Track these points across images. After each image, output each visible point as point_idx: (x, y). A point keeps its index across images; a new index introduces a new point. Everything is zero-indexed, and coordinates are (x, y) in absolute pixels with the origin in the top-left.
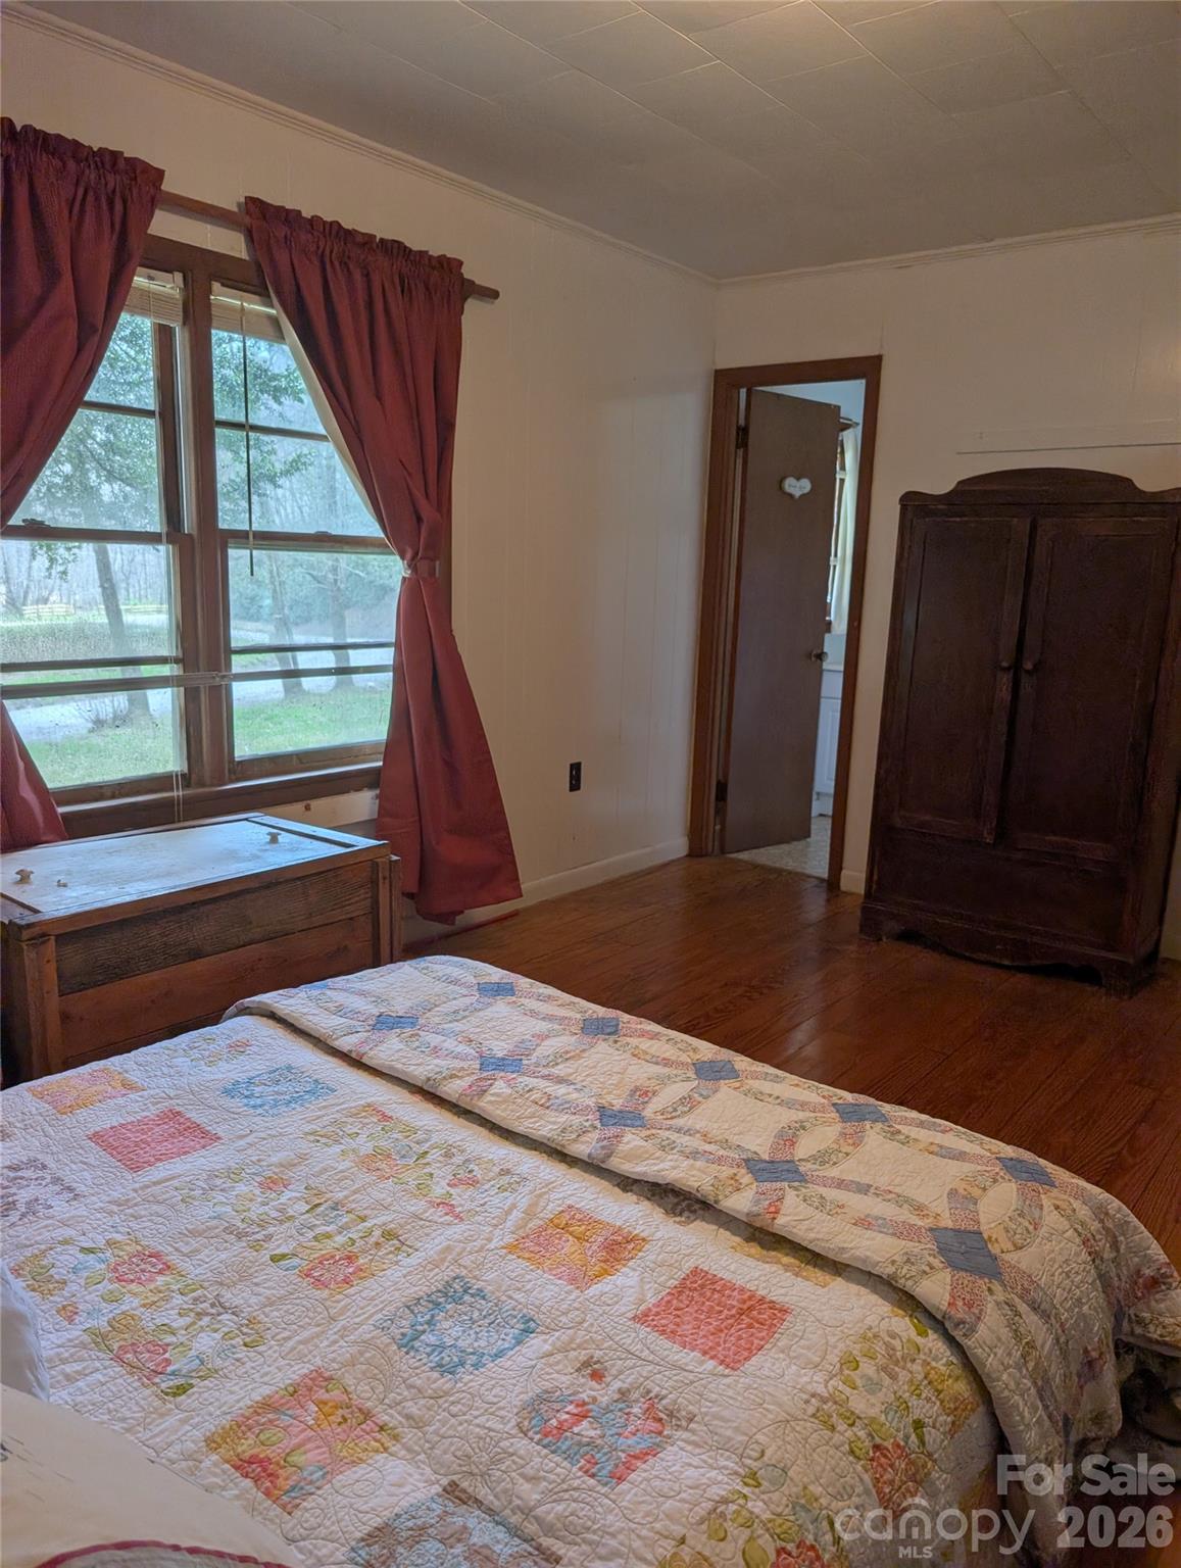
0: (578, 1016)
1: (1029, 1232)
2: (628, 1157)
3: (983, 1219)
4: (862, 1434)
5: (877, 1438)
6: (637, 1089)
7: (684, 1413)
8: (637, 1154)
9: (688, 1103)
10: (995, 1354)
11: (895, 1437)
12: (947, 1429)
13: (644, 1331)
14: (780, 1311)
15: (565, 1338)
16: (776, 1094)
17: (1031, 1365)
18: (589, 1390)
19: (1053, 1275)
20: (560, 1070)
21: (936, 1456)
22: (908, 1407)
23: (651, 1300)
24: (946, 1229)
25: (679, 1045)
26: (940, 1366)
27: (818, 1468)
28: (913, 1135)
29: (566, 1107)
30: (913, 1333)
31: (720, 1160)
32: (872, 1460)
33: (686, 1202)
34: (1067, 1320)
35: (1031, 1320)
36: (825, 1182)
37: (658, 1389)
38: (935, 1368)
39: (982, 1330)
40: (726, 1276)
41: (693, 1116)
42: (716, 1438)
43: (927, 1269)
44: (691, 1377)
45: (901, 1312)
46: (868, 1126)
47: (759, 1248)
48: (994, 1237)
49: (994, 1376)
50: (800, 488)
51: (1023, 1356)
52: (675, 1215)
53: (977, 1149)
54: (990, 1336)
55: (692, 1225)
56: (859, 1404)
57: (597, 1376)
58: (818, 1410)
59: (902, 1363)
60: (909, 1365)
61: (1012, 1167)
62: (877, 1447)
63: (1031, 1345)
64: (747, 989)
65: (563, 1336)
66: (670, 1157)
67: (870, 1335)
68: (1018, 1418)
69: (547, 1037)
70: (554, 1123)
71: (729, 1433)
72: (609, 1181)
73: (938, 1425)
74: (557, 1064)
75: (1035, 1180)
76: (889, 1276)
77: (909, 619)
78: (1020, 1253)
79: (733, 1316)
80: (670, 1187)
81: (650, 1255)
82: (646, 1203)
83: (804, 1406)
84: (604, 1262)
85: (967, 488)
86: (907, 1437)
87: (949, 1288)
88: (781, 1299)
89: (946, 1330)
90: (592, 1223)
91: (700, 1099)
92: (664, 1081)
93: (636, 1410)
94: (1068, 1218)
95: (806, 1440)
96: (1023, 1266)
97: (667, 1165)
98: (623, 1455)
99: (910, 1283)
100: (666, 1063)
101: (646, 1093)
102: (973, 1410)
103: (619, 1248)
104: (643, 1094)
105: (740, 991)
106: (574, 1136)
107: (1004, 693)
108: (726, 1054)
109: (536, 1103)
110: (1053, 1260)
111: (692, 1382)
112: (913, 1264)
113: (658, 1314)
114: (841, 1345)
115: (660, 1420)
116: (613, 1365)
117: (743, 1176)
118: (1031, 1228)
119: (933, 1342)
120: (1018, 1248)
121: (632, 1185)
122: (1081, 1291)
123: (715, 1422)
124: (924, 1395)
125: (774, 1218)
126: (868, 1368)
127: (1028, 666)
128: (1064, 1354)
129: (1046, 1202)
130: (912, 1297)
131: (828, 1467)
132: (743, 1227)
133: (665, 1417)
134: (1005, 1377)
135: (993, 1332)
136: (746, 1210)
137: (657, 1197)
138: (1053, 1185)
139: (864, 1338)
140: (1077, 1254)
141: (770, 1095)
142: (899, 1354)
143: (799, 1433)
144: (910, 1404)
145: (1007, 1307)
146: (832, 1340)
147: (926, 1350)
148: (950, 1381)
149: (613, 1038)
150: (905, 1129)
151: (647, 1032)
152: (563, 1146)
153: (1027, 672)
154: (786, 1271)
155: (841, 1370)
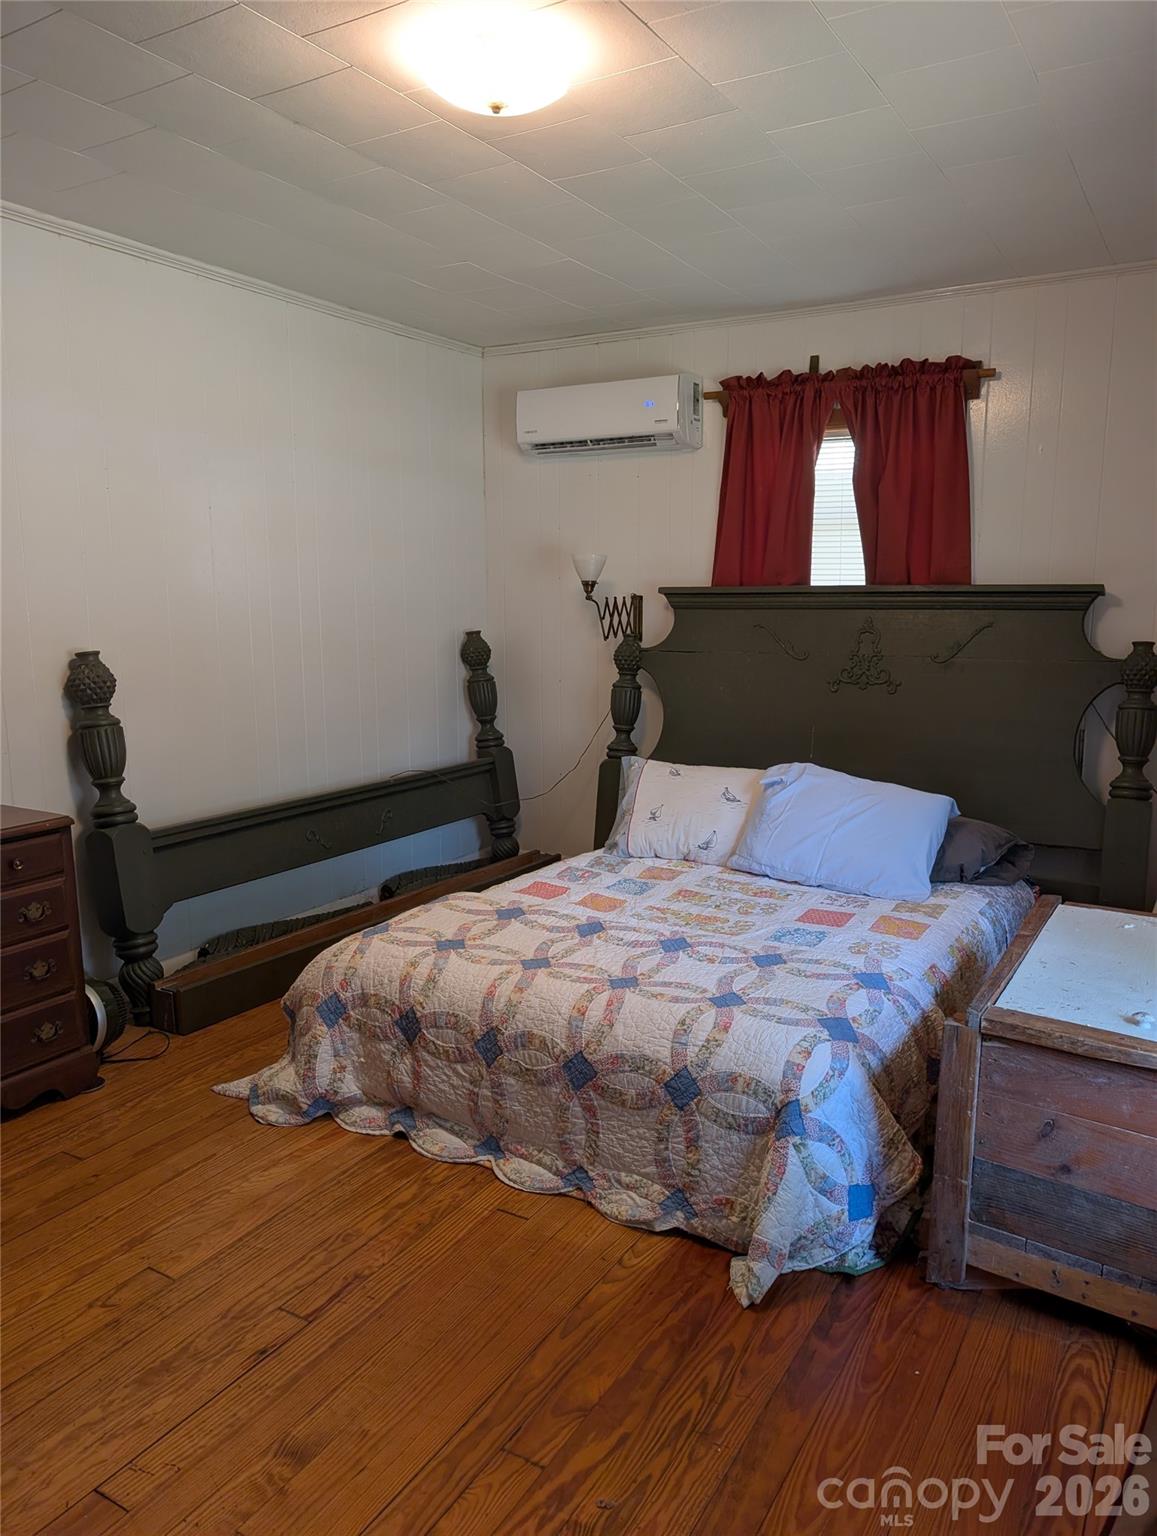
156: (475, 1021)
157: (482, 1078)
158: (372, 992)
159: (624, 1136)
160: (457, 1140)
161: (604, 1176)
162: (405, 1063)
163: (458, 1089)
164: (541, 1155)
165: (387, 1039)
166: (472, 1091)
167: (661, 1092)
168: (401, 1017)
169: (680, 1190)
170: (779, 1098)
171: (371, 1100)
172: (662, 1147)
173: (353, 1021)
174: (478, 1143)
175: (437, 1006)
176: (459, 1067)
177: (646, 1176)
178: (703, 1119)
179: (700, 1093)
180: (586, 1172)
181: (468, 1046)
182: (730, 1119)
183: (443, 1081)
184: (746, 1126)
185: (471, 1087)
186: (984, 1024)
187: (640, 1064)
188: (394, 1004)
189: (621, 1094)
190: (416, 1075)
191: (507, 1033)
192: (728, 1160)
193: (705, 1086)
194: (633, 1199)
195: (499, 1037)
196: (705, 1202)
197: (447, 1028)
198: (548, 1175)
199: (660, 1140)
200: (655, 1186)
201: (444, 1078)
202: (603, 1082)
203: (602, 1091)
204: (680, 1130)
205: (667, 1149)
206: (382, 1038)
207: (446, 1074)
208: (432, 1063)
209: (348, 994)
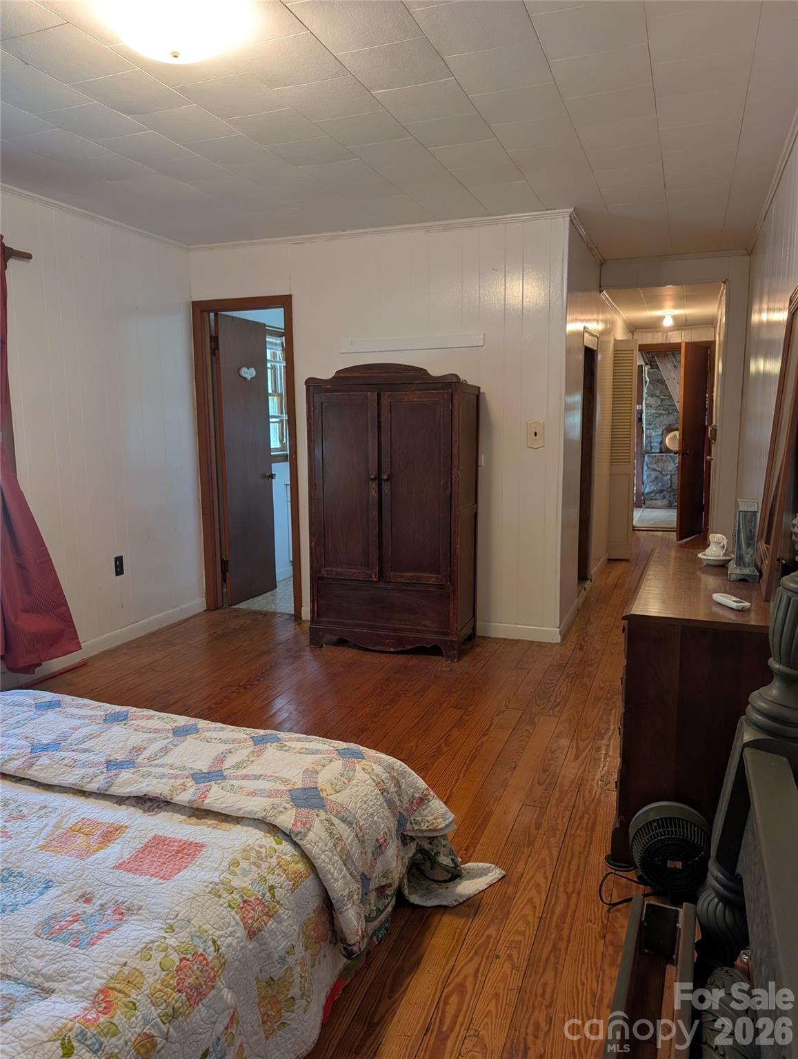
0: (102, 713)
1: (345, 783)
2: (120, 786)
3: (319, 781)
4: (237, 897)
5: (245, 897)
6: (134, 748)
7: (136, 907)
8: (128, 783)
9: (165, 750)
10: (318, 846)
11: (256, 895)
12: (290, 888)
13: (118, 872)
14: (200, 847)
15: (70, 886)
16: (219, 737)
17: (338, 849)
18: (82, 908)
19: (357, 803)
20: (86, 745)
21: (281, 902)
22: (266, 880)
23: (126, 856)
24: (298, 789)
25: (165, 720)
26: (288, 858)
27: (209, 917)
28: (293, 746)
29: (86, 765)
30: (274, 844)
31: (176, 777)
32: (242, 908)
33: (157, 804)
34: (363, 825)
35: (341, 828)
36: (236, 778)
37: (122, 898)
38: (283, 859)
39: (311, 836)
40: (172, 836)
41: (167, 757)
42: (152, 915)
43: (283, 810)
44: (142, 888)
45: (269, 835)
46: (269, 746)
47: (196, 820)
48: (324, 789)
49: (316, 857)
50: (250, 374)
51: (334, 845)
52: (149, 812)
53: (326, 747)
54: (316, 838)
55: (158, 815)
56: (236, 883)
57: (88, 901)
58: (212, 889)
59: (265, 859)
60: (269, 859)
61: (342, 753)
62: (245, 902)
63: (340, 839)
64: (237, 687)
65: (69, 885)
66: (147, 780)
67: (248, 848)
68: (330, 876)
69: (79, 728)
70: (77, 775)
71: (160, 910)
72: (111, 801)
73: (283, 886)
74: (84, 742)
75: (354, 758)
76: (262, 817)
77: (318, 453)
78: (338, 794)
79: (173, 855)
80: (147, 797)
81: (129, 834)
82: (132, 809)
83: (205, 889)
84: (101, 843)
85: (342, 375)
86: (264, 895)
87: (294, 817)
88: (201, 841)
89: (292, 839)
90: (95, 824)
91: (173, 747)
92: (150, 741)
93: (109, 912)
94: (369, 773)
95: (204, 905)
96: (339, 801)
97: (144, 784)
98: (96, 934)
99: (273, 818)
100: (156, 731)
101: (139, 750)
102: (306, 877)
103: (110, 834)
104: (138, 750)
105: (233, 689)
106: (89, 780)
107: (374, 493)
108: (193, 721)
109: (67, 765)
110: (357, 796)
111: (142, 891)
112: (275, 809)
113: (129, 862)
114: (231, 857)
115: (122, 913)
116: (98, 893)
117: (189, 782)
118: (346, 781)
119: (286, 847)
120: (337, 792)
121: (125, 801)
122: (374, 810)
123: (153, 907)
124: (276, 873)
125: (203, 801)
126: (244, 864)
127: (385, 477)
128: (361, 841)
129: (358, 767)
130: (275, 826)
131: (215, 915)
132: (188, 810)
133: (125, 911)
134: (323, 856)
135: (317, 835)
136: (188, 800)
137: (140, 805)
138: (364, 758)
139: (245, 850)
140: (371, 791)
141: (216, 739)
142: (263, 855)
143: (199, 902)
144: (267, 878)
145: (326, 822)
146: (226, 855)
147: (280, 851)
148: (293, 864)
149: (123, 723)
150: (288, 744)
151: (146, 716)
152: (82, 787)
153: (385, 480)
154: (208, 827)
155: (229, 868)
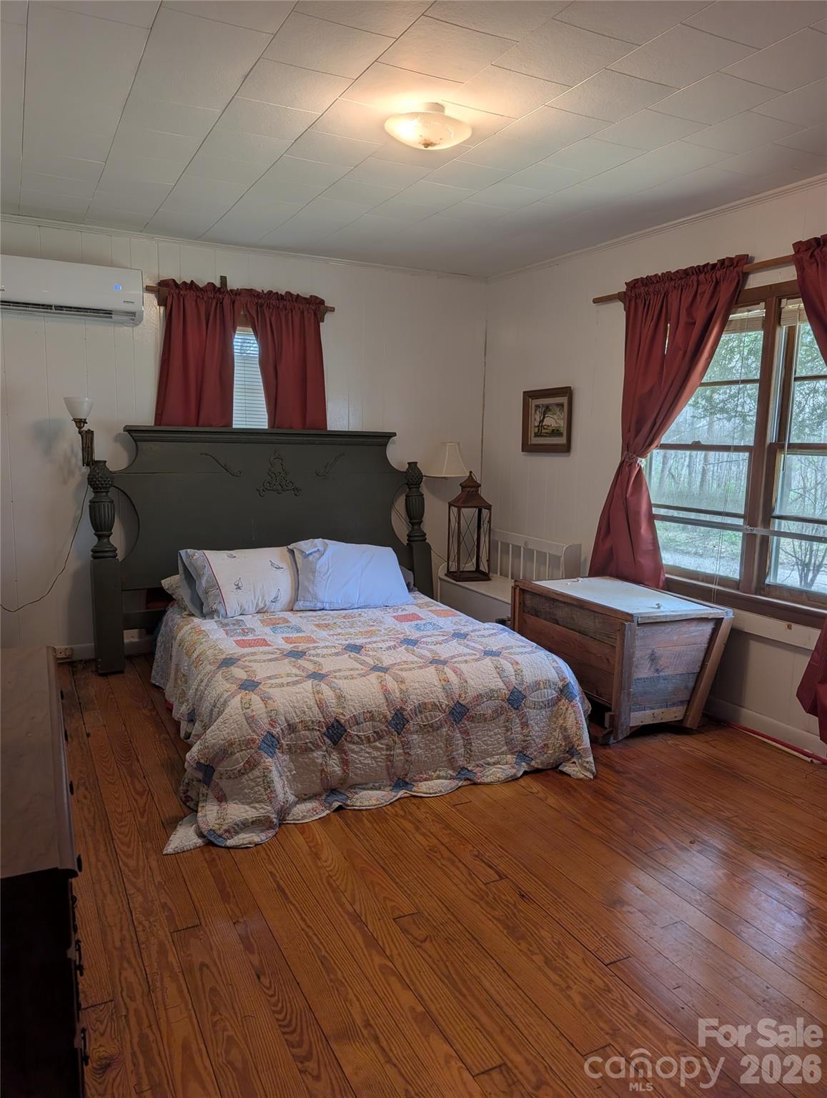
156: (384, 709)
157: (396, 743)
158: (298, 721)
159: (487, 738)
160: (378, 792)
161: (478, 766)
162: (333, 759)
163: (377, 758)
164: (438, 772)
165: (318, 747)
166: (387, 755)
167: (506, 705)
168: (328, 729)
169: (520, 752)
170: (560, 684)
171: (302, 798)
172: (509, 733)
173: (285, 747)
174: (391, 788)
175: (354, 711)
176: (377, 744)
177: (502, 753)
178: (528, 709)
179: (525, 697)
180: (466, 769)
181: (383, 727)
182: (541, 704)
183: (366, 758)
184: (548, 704)
185: (388, 753)
186: (639, 619)
187: (491, 695)
188: (320, 722)
189: (484, 715)
190: (345, 763)
191: (409, 709)
192: (542, 725)
193: (527, 693)
194: (500, 768)
195: (405, 713)
196: (535, 751)
197: (366, 722)
198: (446, 782)
199: (507, 731)
200: (508, 756)
201: (367, 755)
202: (472, 713)
203: (472, 719)
204: (517, 721)
205: (512, 733)
206: (314, 749)
207: (368, 753)
208: (357, 750)
209: (278, 729)
